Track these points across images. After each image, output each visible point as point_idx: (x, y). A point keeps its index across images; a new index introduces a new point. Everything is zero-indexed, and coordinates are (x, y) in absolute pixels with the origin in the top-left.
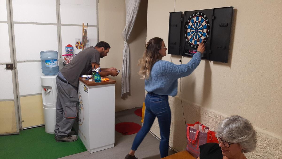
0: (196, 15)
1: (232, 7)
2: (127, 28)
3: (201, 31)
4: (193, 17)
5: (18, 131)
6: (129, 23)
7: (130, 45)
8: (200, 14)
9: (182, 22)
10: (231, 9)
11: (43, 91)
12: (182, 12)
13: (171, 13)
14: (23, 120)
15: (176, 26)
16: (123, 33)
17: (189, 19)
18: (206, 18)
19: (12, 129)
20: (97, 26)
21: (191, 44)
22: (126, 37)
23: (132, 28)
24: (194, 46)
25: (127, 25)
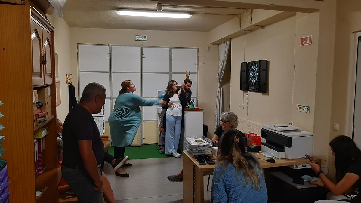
0: (253, 64)
1: (266, 60)
2: (219, 74)
3: (255, 74)
4: (252, 66)
5: (141, 145)
6: (220, 70)
7: (223, 86)
8: (254, 64)
9: (247, 69)
10: (265, 61)
11: (158, 117)
12: (247, 63)
13: (241, 63)
14: (144, 138)
15: (244, 71)
16: (217, 77)
17: (250, 67)
18: (257, 66)
19: (137, 142)
20: (197, 73)
21: (251, 83)
22: (219, 81)
23: (223, 73)
24: (253, 84)
25: (219, 71)
